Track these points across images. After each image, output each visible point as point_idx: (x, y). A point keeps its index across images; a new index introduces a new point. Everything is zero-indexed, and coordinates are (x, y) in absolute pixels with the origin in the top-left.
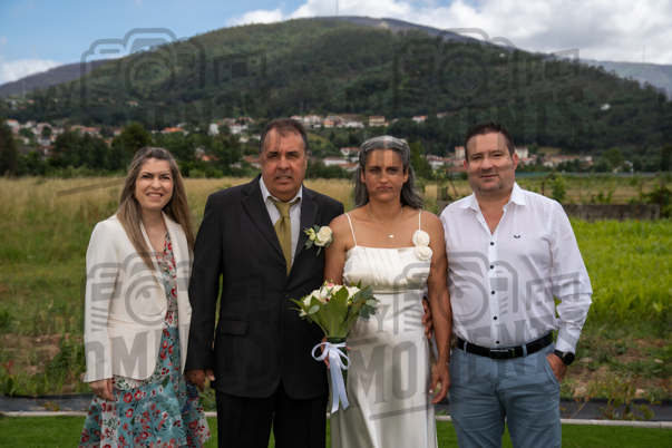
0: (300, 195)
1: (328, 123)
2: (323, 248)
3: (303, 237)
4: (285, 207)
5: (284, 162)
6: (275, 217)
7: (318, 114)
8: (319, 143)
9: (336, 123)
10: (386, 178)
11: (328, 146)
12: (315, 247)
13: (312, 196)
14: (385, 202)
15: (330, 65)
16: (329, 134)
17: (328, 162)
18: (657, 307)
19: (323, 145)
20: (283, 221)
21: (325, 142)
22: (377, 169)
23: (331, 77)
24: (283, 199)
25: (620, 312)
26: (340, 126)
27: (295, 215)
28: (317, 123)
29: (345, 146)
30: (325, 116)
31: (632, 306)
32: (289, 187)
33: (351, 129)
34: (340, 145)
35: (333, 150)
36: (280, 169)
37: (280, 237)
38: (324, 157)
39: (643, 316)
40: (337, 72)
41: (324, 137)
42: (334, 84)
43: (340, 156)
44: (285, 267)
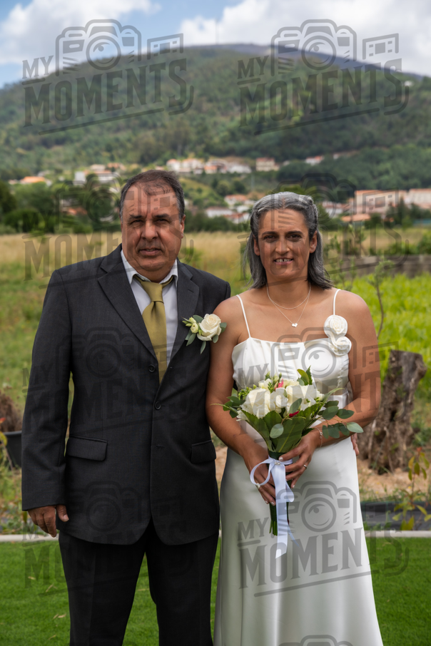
0: (175, 272)
1: (210, 167)
2: (209, 343)
3: (183, 328)
4: (157, 289)
5: (150, 230)
6: (142, 301)
7: (198, 156)
8: (200, 191)
9: (219, 168)
10: (282, 246)
11: (211, 195)
12: (198, 342)
13: (189, 275)
14: (287, 281)
15: (210, 100)
16: (211, 181)
17: (212, 213)
19: (205, 194)
20: (155, 308)
21: (207, 191)
22: (273, 236)
23: (213, 114)
26: (223, 171)
27: (169, 300)
28: (197, 169)
29: (231, 193)
30: (206, 160)
32: (160, 260)
33: (236, 174)
34: (224, 193)
35: (216, 199)
36: (144, 238)
37: (151, 328)
38: (207, 207)
40: (219, 108)
41: (205, 184)
42: (215, 124)
43: (224, 206)
44: (156, 370)
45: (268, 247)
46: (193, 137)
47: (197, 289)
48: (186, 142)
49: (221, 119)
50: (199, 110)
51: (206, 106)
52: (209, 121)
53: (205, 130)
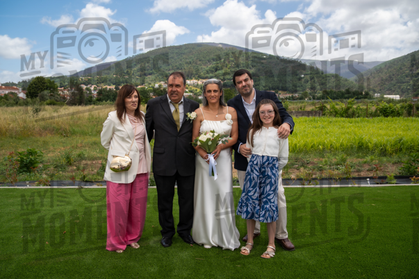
0: (182, 100)
2: (193, 120)
3: (186, 116)
4: (177, 105)
5: (174, 89)
6: (173, 109)
10: (213, 94)
12: (190, 120)
13: (187, 101)
18: (320, 147)
20: (176, 111)
22: (210, 91)
23: (201, 65)
24: (175, 102)
25: (308, 149)
27: (181, 109)
31: (312, 147)
39: (316, 150)
45: (209, 94)
46: (194, 72)
47: (189, 105)
48: (192, 74)
49: (203, 67)
50: (196, 63)
51: (199, 62)
52: (200, 67)
53: (198, 70)
